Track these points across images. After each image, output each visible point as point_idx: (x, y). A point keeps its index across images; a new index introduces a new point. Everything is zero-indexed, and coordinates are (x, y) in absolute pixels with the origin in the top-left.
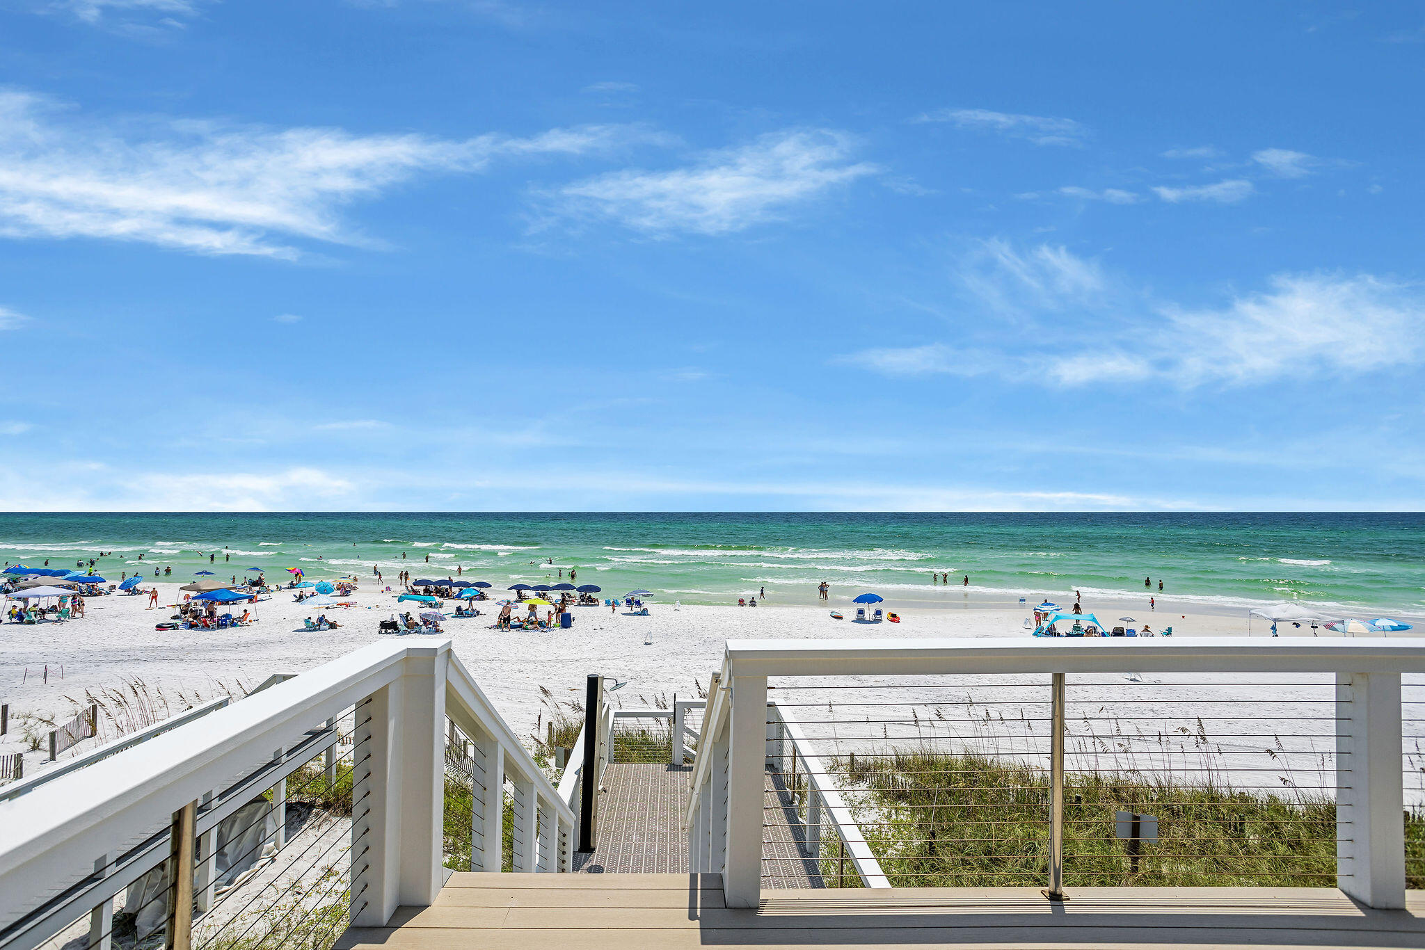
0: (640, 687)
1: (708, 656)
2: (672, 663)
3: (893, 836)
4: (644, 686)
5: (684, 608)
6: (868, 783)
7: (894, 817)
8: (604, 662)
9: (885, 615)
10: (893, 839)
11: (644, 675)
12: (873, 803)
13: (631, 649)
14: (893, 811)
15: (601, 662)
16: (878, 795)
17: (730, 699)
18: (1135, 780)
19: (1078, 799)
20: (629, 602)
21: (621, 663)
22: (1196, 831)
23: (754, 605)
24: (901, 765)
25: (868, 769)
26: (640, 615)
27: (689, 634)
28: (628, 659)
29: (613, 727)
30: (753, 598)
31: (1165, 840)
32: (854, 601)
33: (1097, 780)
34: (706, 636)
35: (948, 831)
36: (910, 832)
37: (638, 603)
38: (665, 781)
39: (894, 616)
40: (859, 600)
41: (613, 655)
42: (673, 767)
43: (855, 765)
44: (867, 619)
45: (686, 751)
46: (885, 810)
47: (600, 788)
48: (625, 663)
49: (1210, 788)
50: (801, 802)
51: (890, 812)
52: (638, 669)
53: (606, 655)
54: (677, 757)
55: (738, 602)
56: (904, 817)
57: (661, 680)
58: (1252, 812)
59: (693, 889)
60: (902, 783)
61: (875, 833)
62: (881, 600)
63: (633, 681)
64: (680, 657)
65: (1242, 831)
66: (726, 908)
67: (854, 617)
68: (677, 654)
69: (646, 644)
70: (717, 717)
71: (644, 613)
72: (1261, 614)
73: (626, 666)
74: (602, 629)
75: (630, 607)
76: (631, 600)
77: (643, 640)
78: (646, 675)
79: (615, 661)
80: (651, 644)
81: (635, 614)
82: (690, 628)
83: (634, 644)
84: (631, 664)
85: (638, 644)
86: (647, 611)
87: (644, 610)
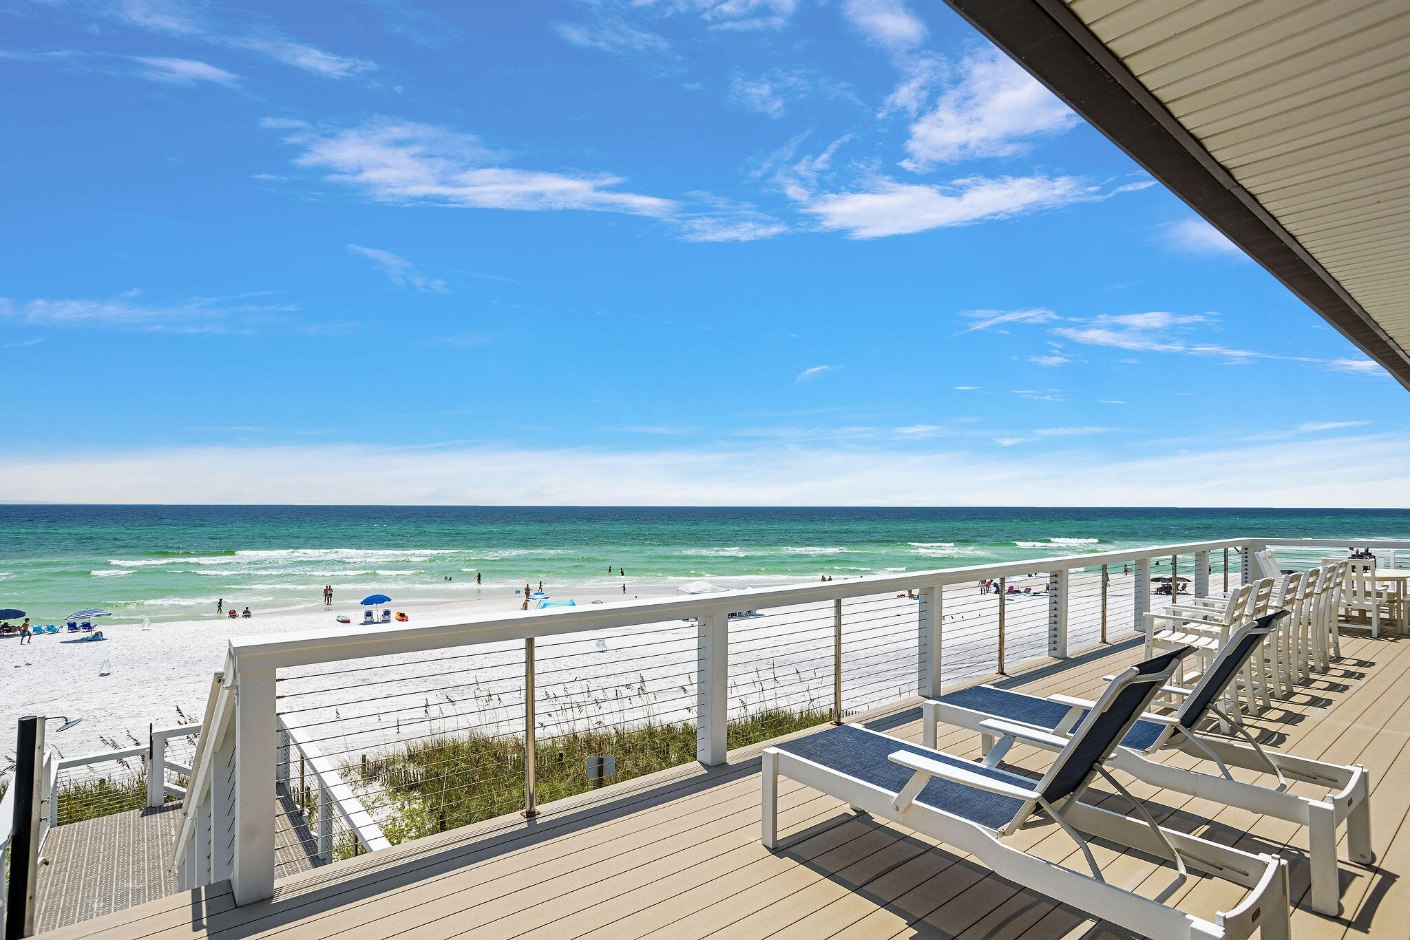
0: (94, 729)
1: (191, 679)
2: (142, 693)
3: (407, 826)
5: (155, 627)
6: (381, 781)
7: (407, 807)
9: (393, 615)
10: (406, 829)
11: (98, 713)
12: (386, 800)
13: (78, 684)
14: (406, 803)
15: (30, 707)
16: (391, 790)
17: (236, 697)
18: (601, 731)
19: (561, 755)
20: (73, 627)
21: (63, 705)
22: (640, 761)
23: (249, 616)
24: (412, 757)
25: (380, 768)
26: (91, 640)
27: (164, 657)
28: (75, 698)
29: (56, 782)
30: (247, 608)
31: (621, 772)
32: (362, 603)
33: (575, 737)
34: (187, 655)
35: (456, 807)
36: (422, 818)
37: (87, 626)
38: (138, 829)
39: (402, 615)
40: (367, 602)
41: (49, 696)
42: (150, 811)
43: (367, 766)
44: (376, 620)
45: (167, 788)
46: (399, 804)
47: (40, 860)
48: (70, 703)
49: (650, 727)
50: (311, 814)
51: (403, 805)
52: (90, 707)
53: (36, 696)
54: (155, 798)
55: (228, 614)
56: (416, 805)
57: (126, 715)
58: (674, 738)
59: (196, 903)
60: (413, 774)
61: (389, 828)
62: (390, 600)
64: (153, 685)
65: (668, 753)
66: (237, 907)
67: (362, 620)
68: (149, 682)
70: (218, 723)
71: (98, 637)
72: (683, 590)
73: (71, 706)
74: (28, 665)
75: (74, 632)
76: (75, 624)
77: (96, 671)
78: (103, 713)
79: (52, 703)
80: (109, 674)
81: (83, 640)
82: (166, 649)
83: (82, 677)
84: (79, 703)
85: (90, 677)
86: (102, 636)
87: (97, 634)
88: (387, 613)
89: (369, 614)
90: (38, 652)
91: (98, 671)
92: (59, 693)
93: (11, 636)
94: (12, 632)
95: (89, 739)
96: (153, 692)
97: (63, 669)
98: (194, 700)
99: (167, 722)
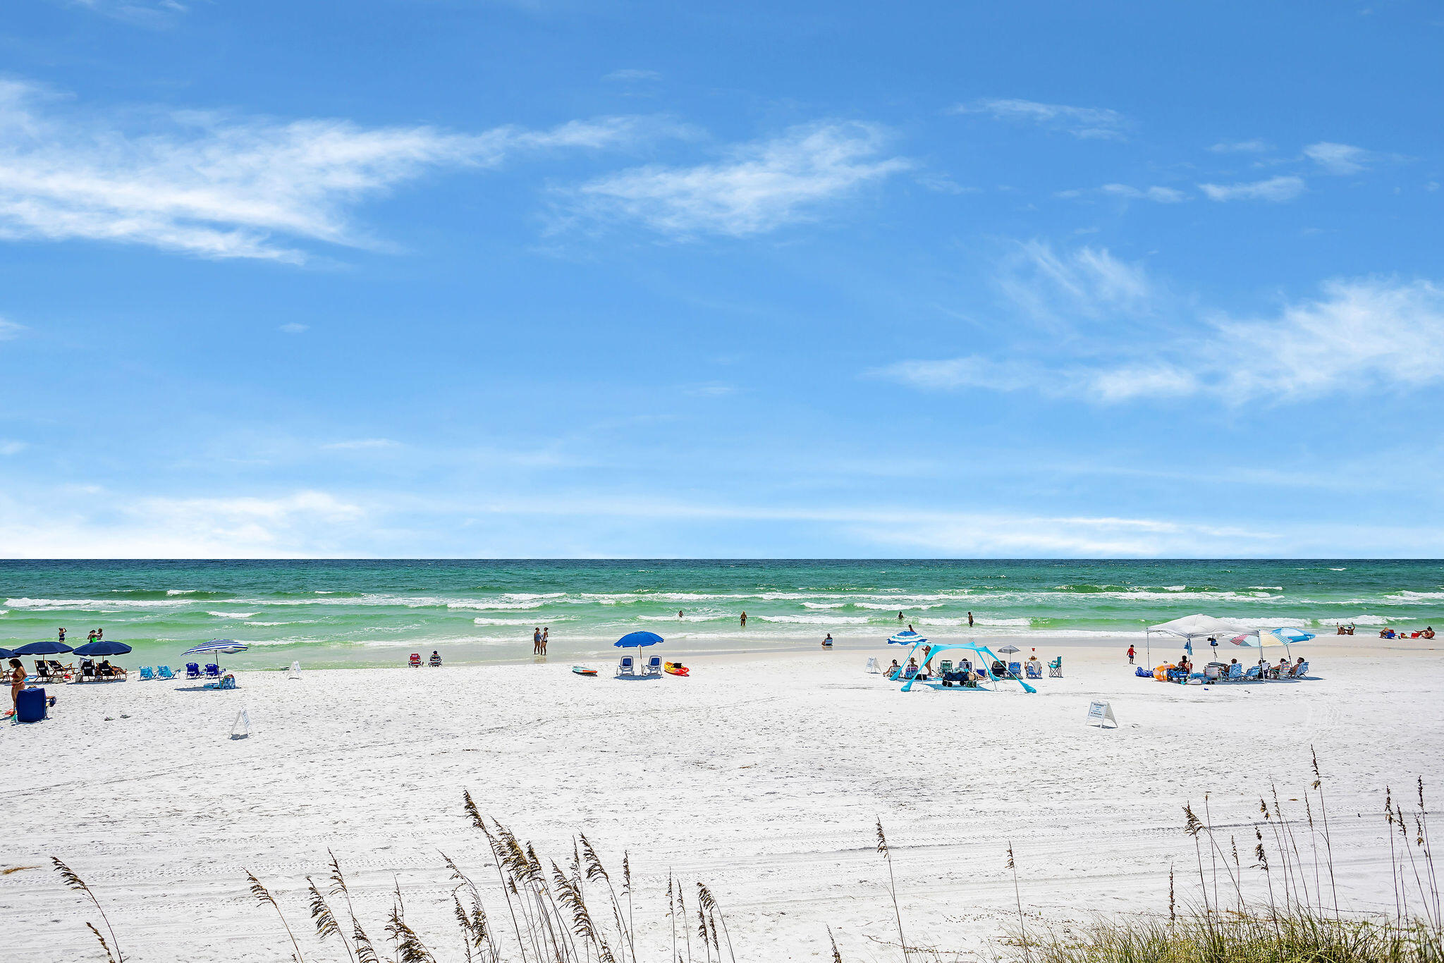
0: (222, 835)
1: (380, 751)
2: (303, 770)
4: (234, 832)
5: (307, 676)
8: (123, 786)
9: (664, 666)
11: (229, 805)
13: (196, 750)
15: (116, 786)
20: (193, 670)
21: (170, 785)
23: (438, 665)
26: (218, 688)
28: (190, 774)
30: (435, 652)
34: (367, 713)
37: (213, 670)
39: (677, 666)
40: (626, 642)
41: (150, 769)
44: (637, 674)
48: (182, 783)
52: (215, 792)
53: (129, 769)
57: (281, 811)
62: (659, 641)
63: (202, 822)
64: (320, 757)
67: (617, 671)
69: (235, 737)
71: (228, 684)
73: (184, 788)
74: (125, 717)
75: (195, 678)
76: (196, 666)
77: (225, 731)
78: (237, 805)
79: (152, 782)
80: (246, 736)
81: (206, 687)
82: (329, 703)
83: (203, 740)
84: (198, 784)
85: (215, 739)
86: (234, 681)
87: (227, 679)
88: (655, 662)
89: (627, 662)
90: (143, 700)
91: (228, 730)
92: (167, 764)
93: (112, 681)
94: (112, 675)
95: (213, 856)
96: (321, 769)
97: (176, 726)
98: (397, 788)
99: (355, 828)
